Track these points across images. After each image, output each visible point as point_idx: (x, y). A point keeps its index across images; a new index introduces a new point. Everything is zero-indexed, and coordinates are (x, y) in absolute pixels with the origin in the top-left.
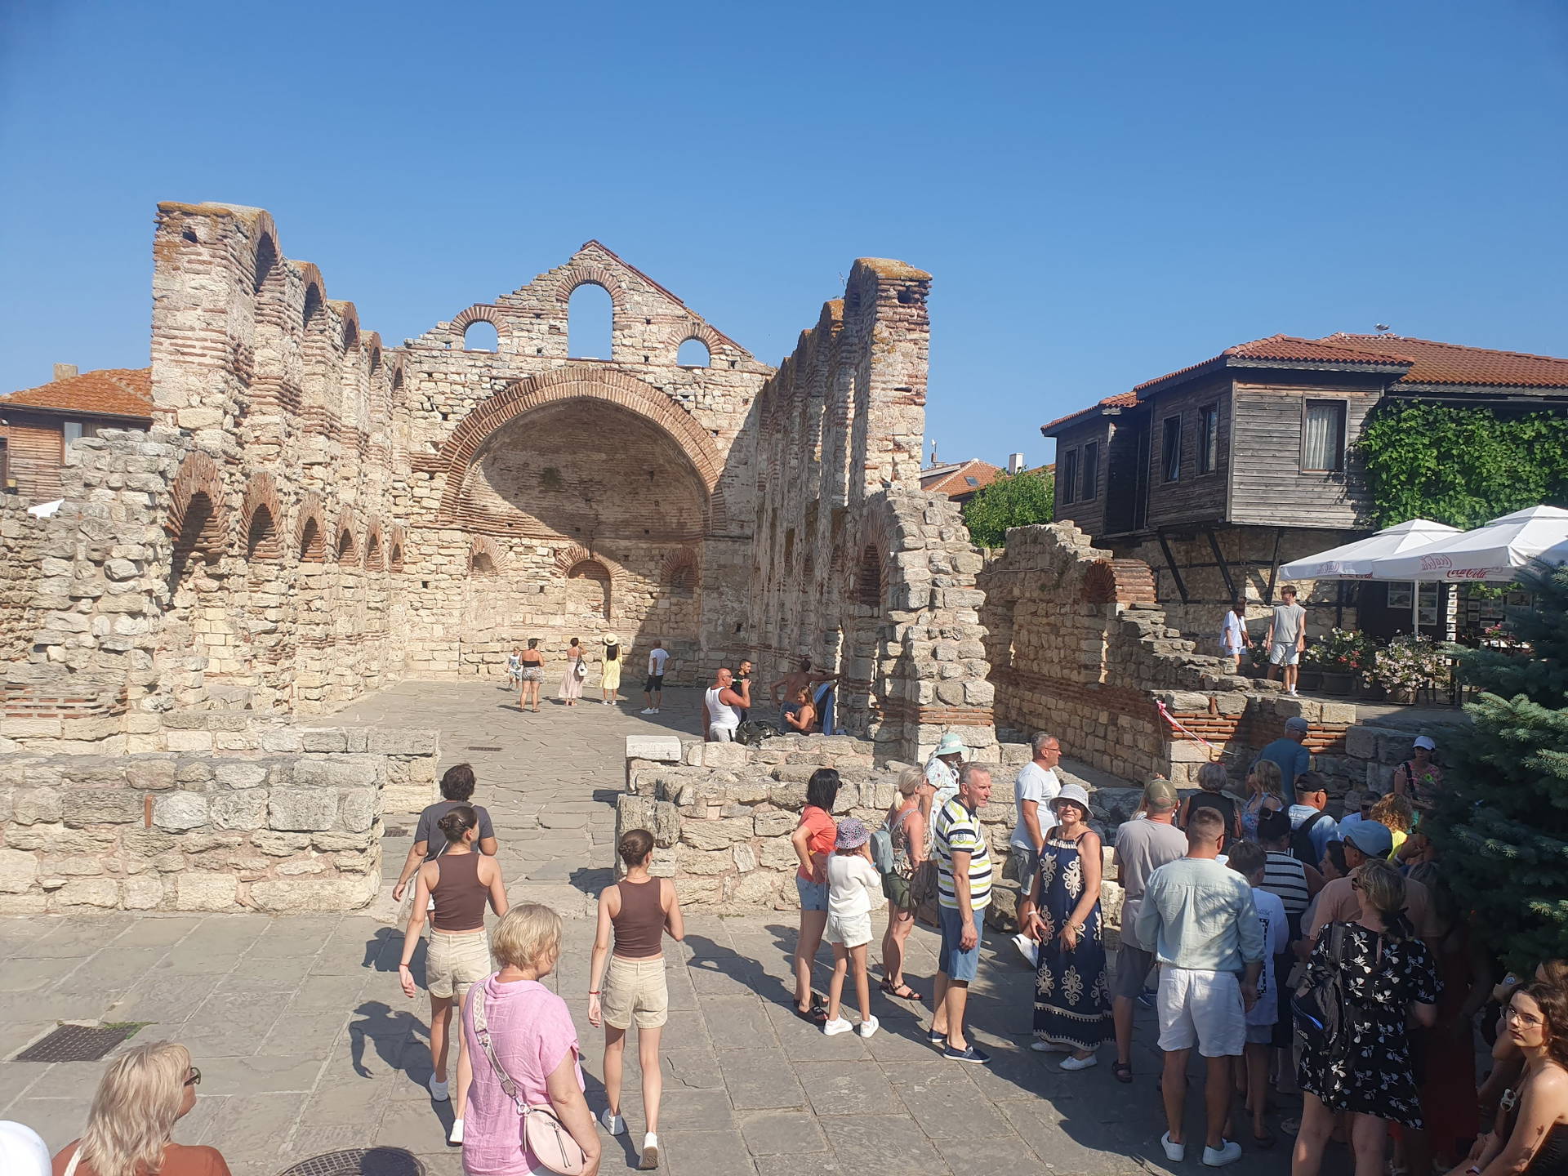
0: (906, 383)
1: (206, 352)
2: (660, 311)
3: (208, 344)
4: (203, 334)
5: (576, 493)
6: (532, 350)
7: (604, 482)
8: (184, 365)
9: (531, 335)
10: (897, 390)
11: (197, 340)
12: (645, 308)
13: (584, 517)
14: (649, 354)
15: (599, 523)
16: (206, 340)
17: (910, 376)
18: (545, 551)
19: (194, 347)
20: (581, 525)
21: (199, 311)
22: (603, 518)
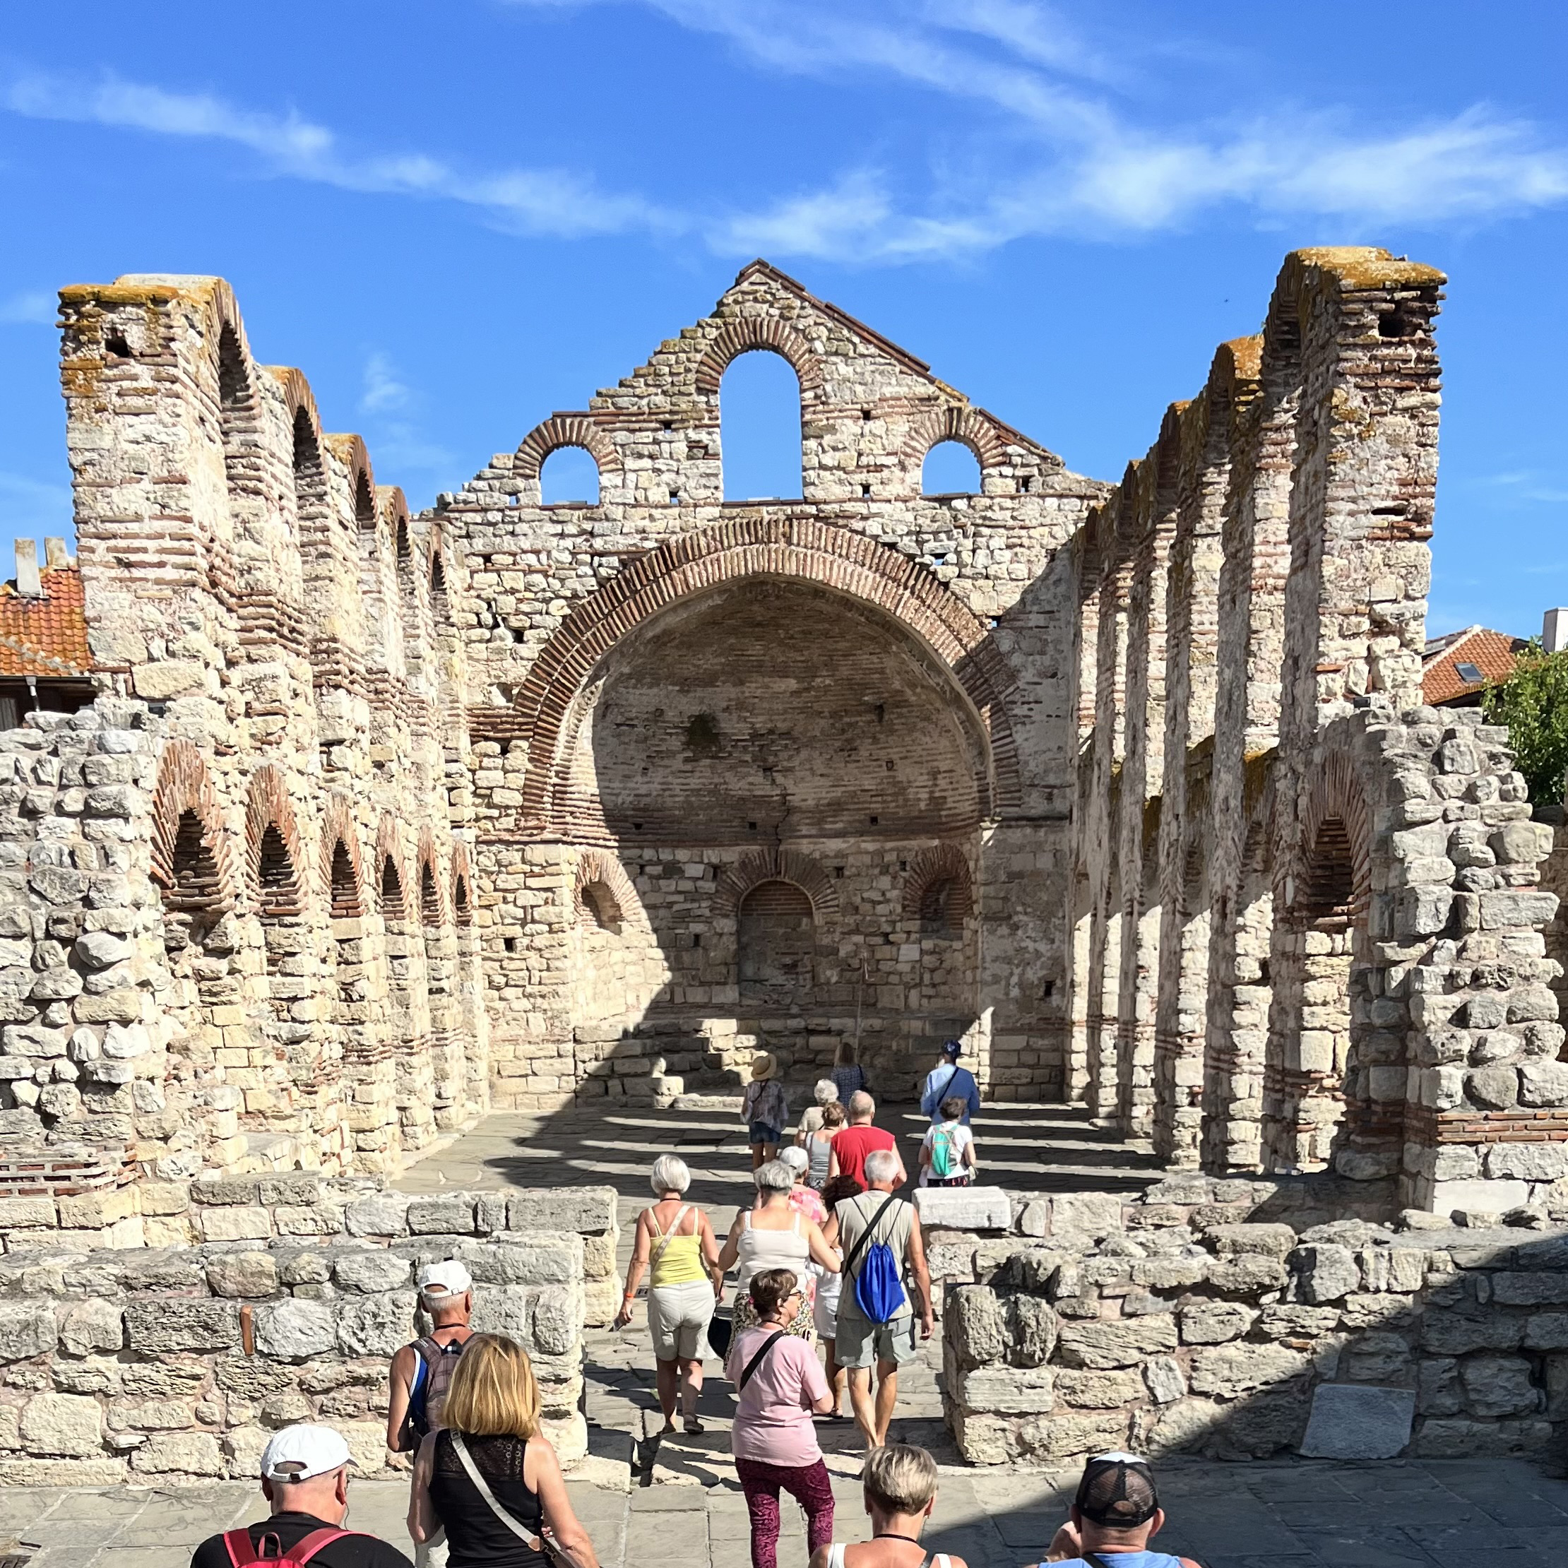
0: (1395, 498)
1: (165, 558)
3: (167, 543)
4: (158, 526)
8: (134, 586)
10: (1377, 512)
11: (148, 537)
16: (161, 536)
17: (1403, 483)
19: (145, 550)
21: (146, 484)
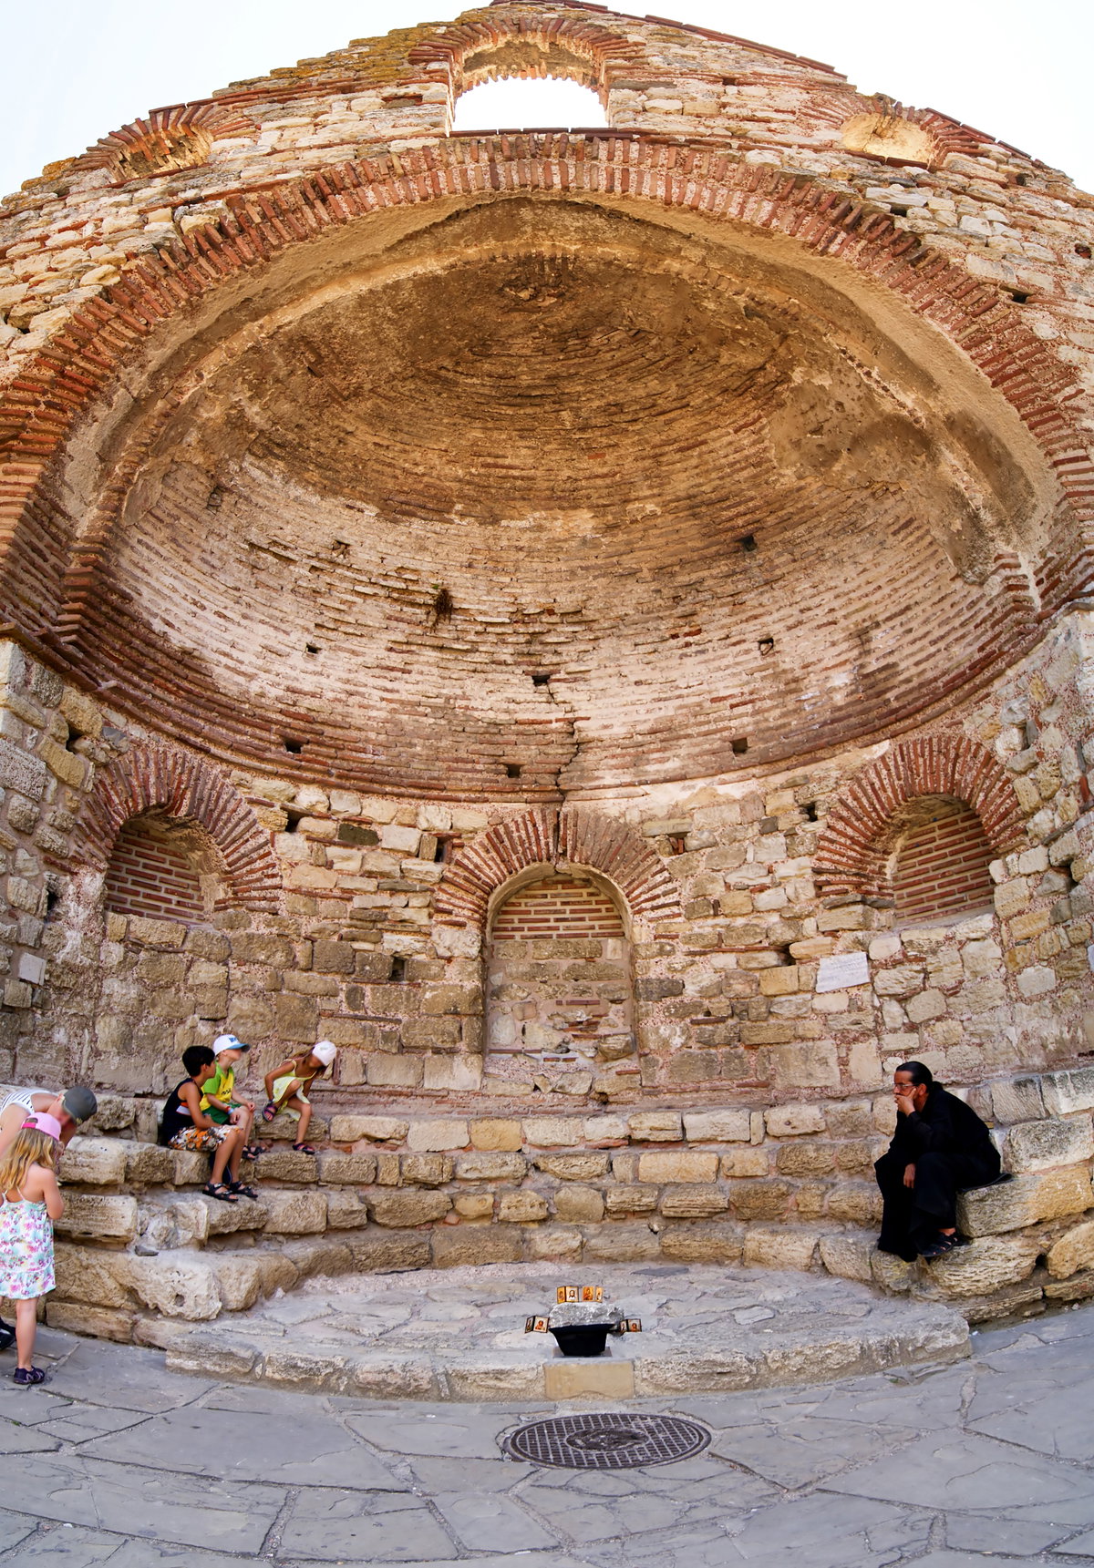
5: (505, 653)
7: (589, 614)
13: (531, 730)
15: (580, 746)
18: (409, 840)
20: (524, 754)
22: (589, 729)
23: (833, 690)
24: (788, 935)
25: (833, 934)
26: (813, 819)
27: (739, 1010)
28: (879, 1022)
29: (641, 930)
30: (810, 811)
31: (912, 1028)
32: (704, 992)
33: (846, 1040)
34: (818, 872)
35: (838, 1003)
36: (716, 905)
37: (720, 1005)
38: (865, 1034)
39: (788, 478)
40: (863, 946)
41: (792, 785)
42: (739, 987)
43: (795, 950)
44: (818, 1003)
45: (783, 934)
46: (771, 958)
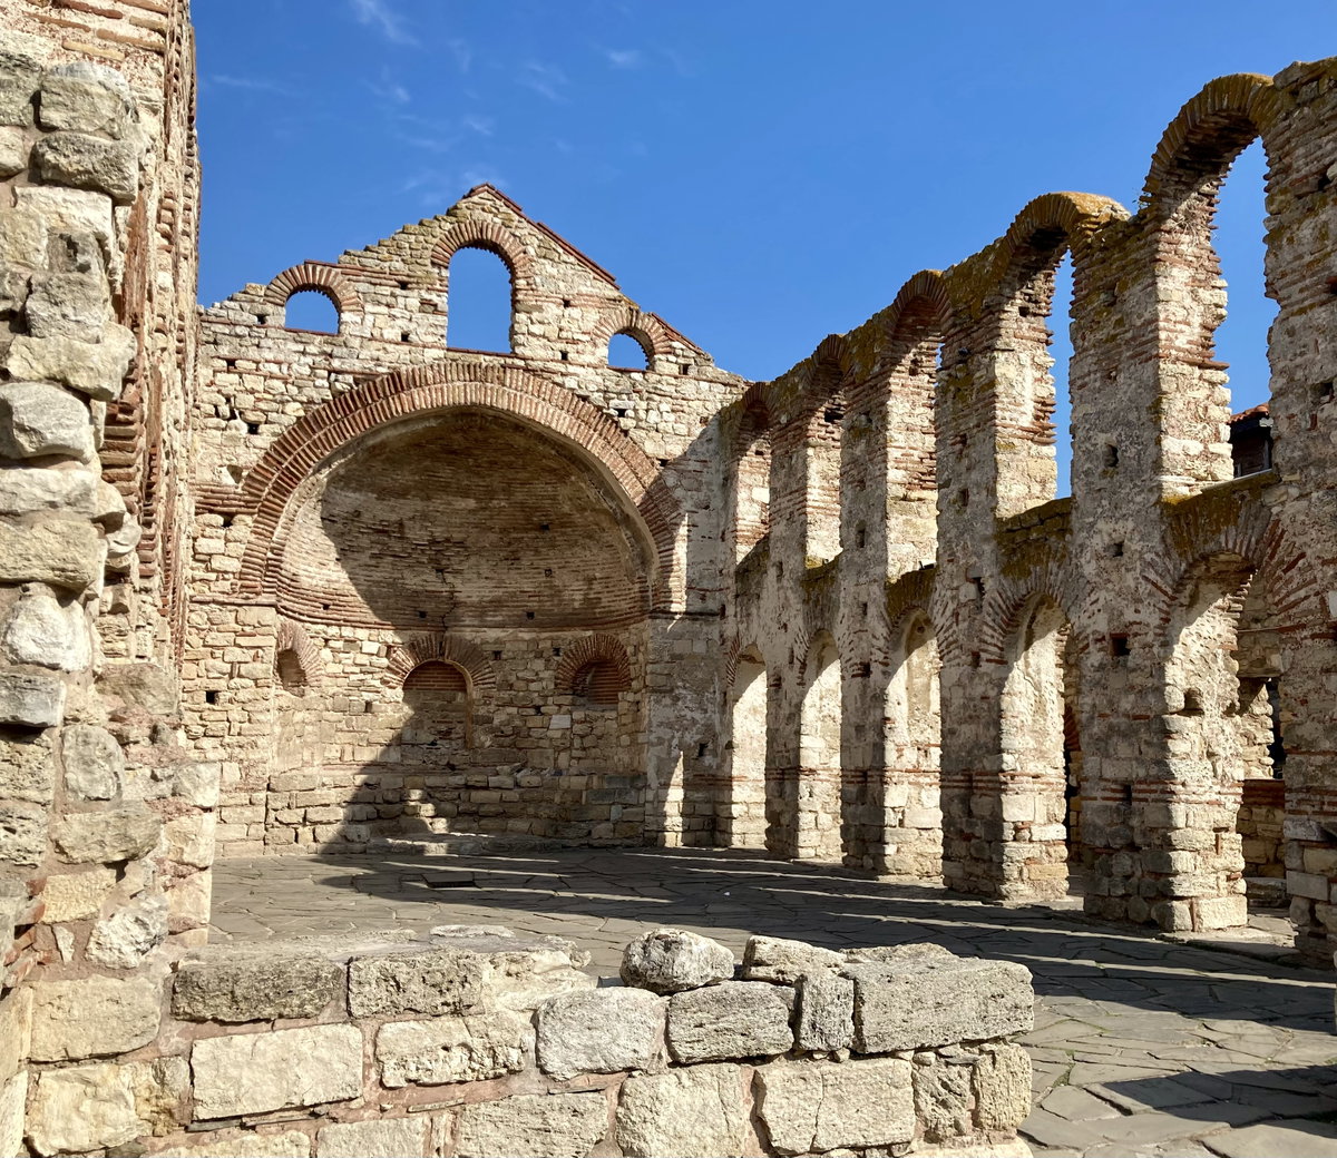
2: (584, 290)
6: (395, 334)
7: (468, 543)
9: (393, 312)
12: (562, 284)
13: (433, 595)
14: (569, 348)
15: (455, 604)
22: (462, 596)
23: (574, 600)
24: (541, 703)
25: (560, 706)
26: (558, 655)
27: (516, 732)
28: (572, 744)
29: (475, 693)
30: (557, 651)
31: (584, 749)
32: (502, 723)
33: (558, 750)
34: (556, 678)
35: (558, 734)
36: (511, 685)
37: (508, 730)
38: (565, 749)
39: (566, 509)
40: (570, 713)
41: (552, 639)
42: (517, 722)
43: (543, 709)
44: (550, 733)
45: (538, 702)
46: (532, 711)
